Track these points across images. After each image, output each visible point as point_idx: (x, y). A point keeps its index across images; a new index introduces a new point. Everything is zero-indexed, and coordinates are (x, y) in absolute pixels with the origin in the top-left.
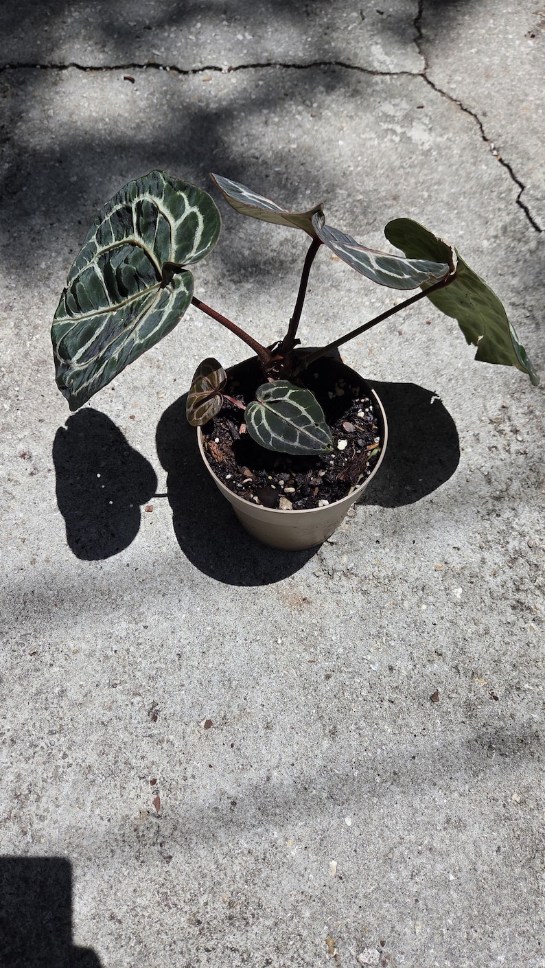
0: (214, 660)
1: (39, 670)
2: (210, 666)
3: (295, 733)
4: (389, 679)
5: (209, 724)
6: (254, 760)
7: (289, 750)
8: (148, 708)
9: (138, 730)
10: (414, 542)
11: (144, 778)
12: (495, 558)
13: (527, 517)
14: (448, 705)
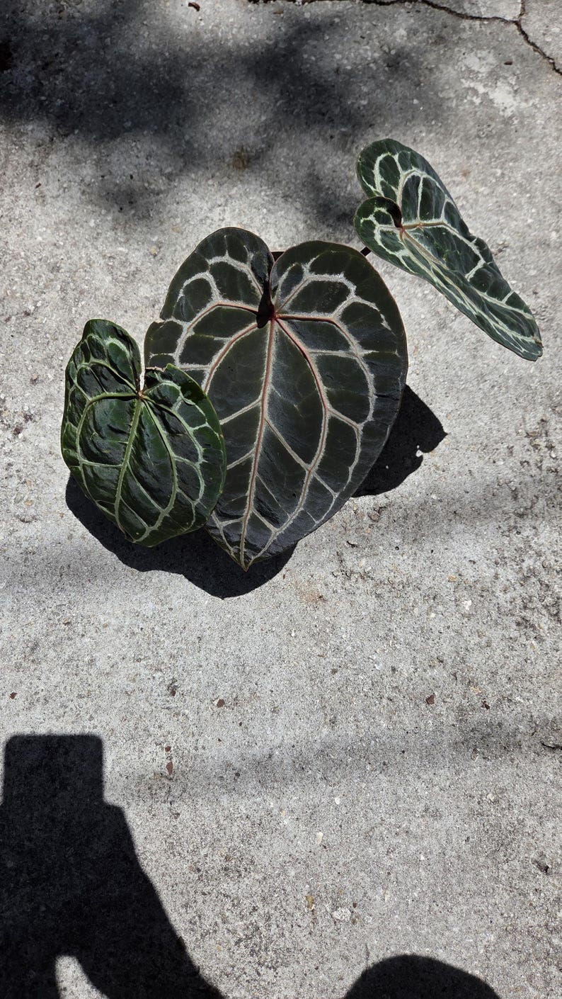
0: (231, 646)
1: (72, 639)
2: (227, 650)
3: (298, 719)
4: (390, 679)
5: (221, 703)
6: (259, 739)
7: (291, 733)
8: (167, 683)
9: (158, 702)
10: (432, 551)
11: (160, 744)
12: (508, 574)
13: (546, 536)
14: (441, 708)
